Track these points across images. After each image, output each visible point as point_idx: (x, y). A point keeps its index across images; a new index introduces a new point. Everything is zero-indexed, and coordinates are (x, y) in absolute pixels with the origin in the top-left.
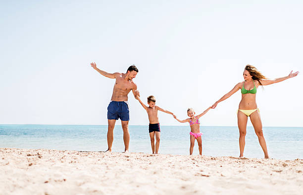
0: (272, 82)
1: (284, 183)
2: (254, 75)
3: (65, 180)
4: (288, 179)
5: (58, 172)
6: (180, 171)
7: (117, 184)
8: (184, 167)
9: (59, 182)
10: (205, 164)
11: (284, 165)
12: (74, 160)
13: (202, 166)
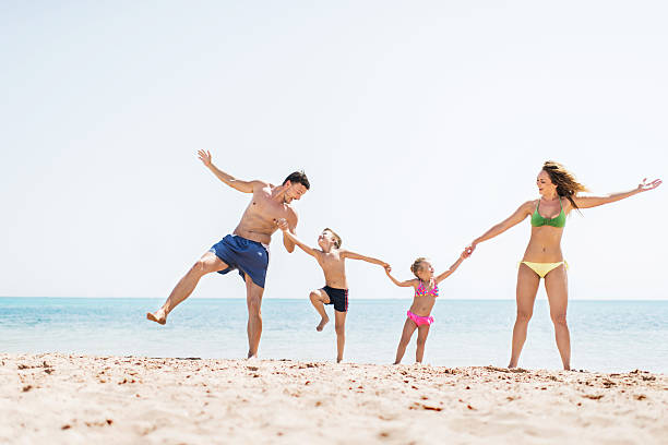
0: (601, 201)
1: (607, 423)
2: (561, 184)
3: (109, 422)
4: (616, 414)
5: (93, 404)
6: (376, 398)
7: (231, 429)
8: (383, 392)
9: (97, 427)
10: (430, 384)
11: (608, 384)
12: (130, 378)
13: (425, 388)
